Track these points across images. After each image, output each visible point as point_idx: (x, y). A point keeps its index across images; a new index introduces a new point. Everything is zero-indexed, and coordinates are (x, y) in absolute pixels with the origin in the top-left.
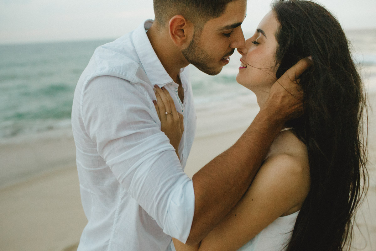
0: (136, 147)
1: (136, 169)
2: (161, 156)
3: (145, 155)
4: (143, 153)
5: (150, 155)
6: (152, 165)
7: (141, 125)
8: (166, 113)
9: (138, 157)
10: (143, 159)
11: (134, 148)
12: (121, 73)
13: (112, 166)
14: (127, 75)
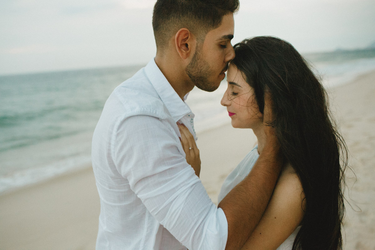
0: (170, 181)
1: (172, 202)
2: (193, 189)
3: (180, 189)
4: (177, 187)
5: (184, 188)
6: (187, 198)
7: (174, 160)
8: (190, 148)
9: (173, 191)
10: (178, 192)
11: (168, 183)
12: (152, 112)
13: (146, 199)
14: (157, 113)
